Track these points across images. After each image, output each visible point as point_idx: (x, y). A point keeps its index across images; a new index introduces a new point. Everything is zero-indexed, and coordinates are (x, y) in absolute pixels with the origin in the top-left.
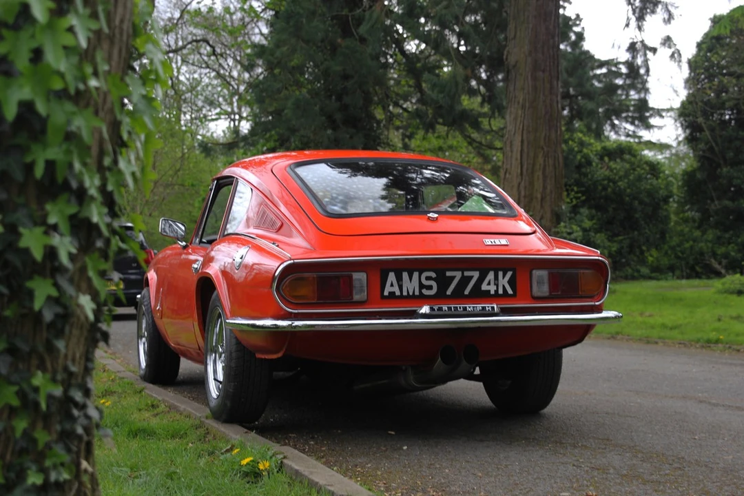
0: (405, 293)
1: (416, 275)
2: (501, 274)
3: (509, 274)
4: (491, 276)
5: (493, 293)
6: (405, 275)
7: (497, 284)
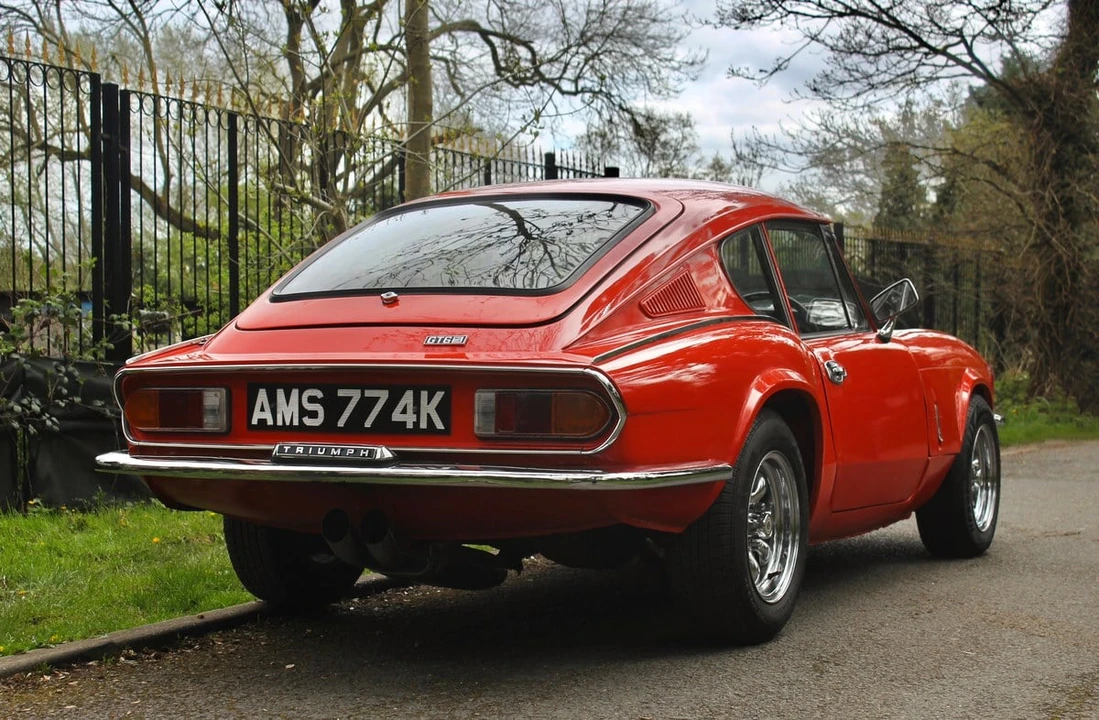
0: (280, 423)
1: (295, 392)
2: (424, 395)
4: (408, 398)
5: (410, 426)
6: (280, 394)
7: (417, 412)
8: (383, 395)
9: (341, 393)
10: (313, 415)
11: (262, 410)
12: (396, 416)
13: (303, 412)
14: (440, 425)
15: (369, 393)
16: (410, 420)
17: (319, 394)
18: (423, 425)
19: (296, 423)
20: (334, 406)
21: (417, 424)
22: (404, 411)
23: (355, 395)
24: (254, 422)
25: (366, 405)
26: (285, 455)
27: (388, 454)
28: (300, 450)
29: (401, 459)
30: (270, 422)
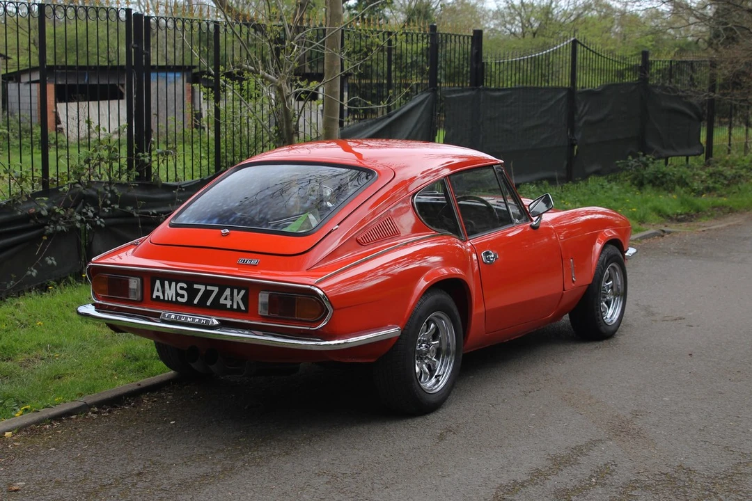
0: (166, 299)
1: (174, 284)
2: (235, 291)
3: (243, 292)
4: (228, 292)
5: (229, 306)
6: (166, 283)
7: (232, 300)
8: (216, 289)
9: (196, 286)
10: (182, 296)
11: (158, 291)
12: (222, 301)
13: (177, 294)
14: (243, 308)
15: (209, 288)
16: (228, 303)
17: (185, 286)
18: (235, 307)
19: (174, 299)
20: (192, 293)
21: (232, 306)
22: (226, 299)
23: (202, 288)
24: (154, 297)
25: (207, 294)
26: (166, 319)
27: (216, 323)
28: (173, 317)
29: (223, 325)
30: (162, 298)
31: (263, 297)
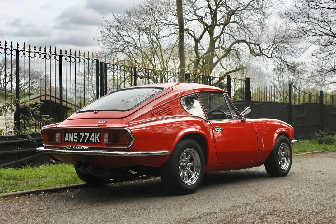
0: (70, 141)
1: (73, 134)
2: (96, 134)
3: (99, 134)
4: (93, 135)
5: (93, 141)
6: (70, 134)
7: (95, 138)
8: (88, 134)
9: (81, 134)
10: (76, 139)
11: (67, 138)
12: (91, 139)
13: (74, 138)
14: (99, 141)
15: (86, 134)
16: (93, 140)
17: (77, 134)
18: (96, 141)
19: (73, 141)
20: (79, 137)
21: (94, 141)
22: (92, 138)
23: (83, 134)
24: (65, 141)
25: (85, 136)
26: (68, 148)
27: (87, 148)
28: (70, 147)
29: (90, 149)
30: (68, 141)
31: (106, 135)
